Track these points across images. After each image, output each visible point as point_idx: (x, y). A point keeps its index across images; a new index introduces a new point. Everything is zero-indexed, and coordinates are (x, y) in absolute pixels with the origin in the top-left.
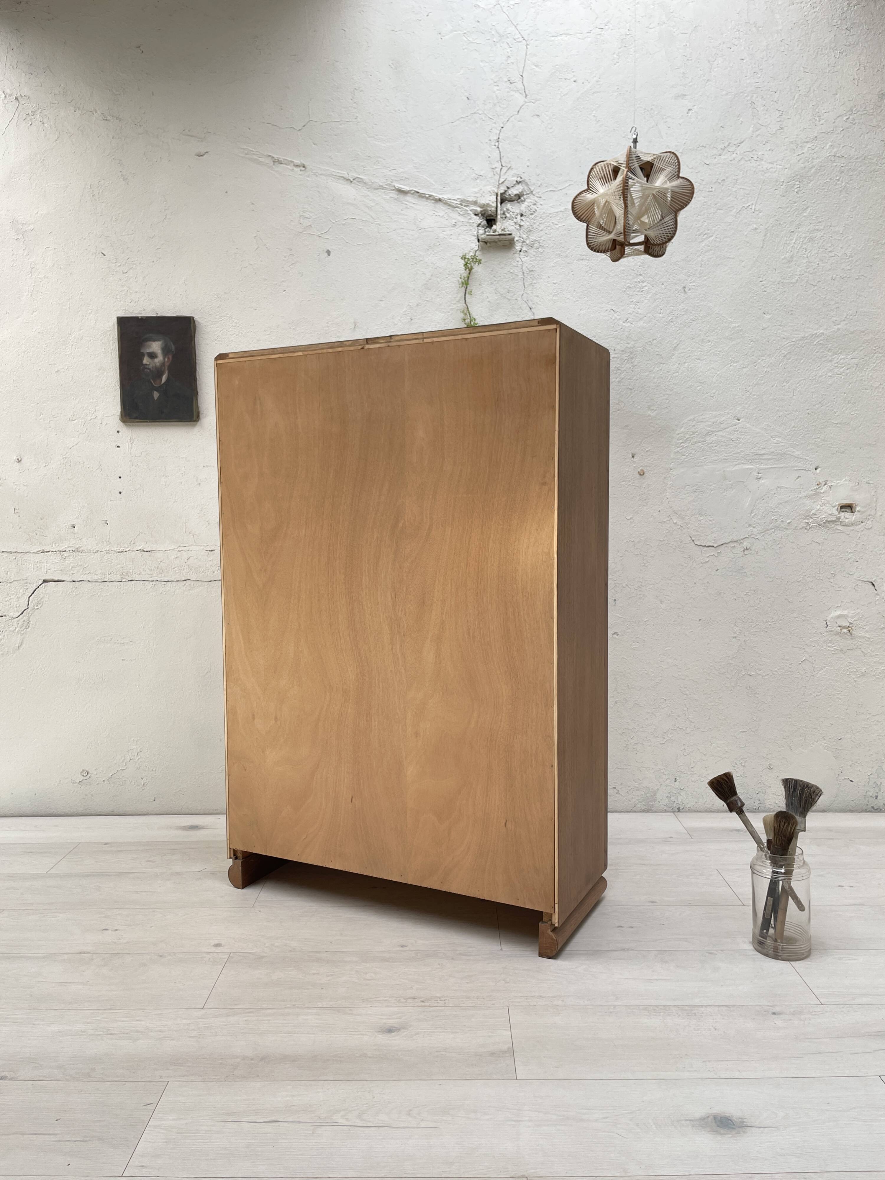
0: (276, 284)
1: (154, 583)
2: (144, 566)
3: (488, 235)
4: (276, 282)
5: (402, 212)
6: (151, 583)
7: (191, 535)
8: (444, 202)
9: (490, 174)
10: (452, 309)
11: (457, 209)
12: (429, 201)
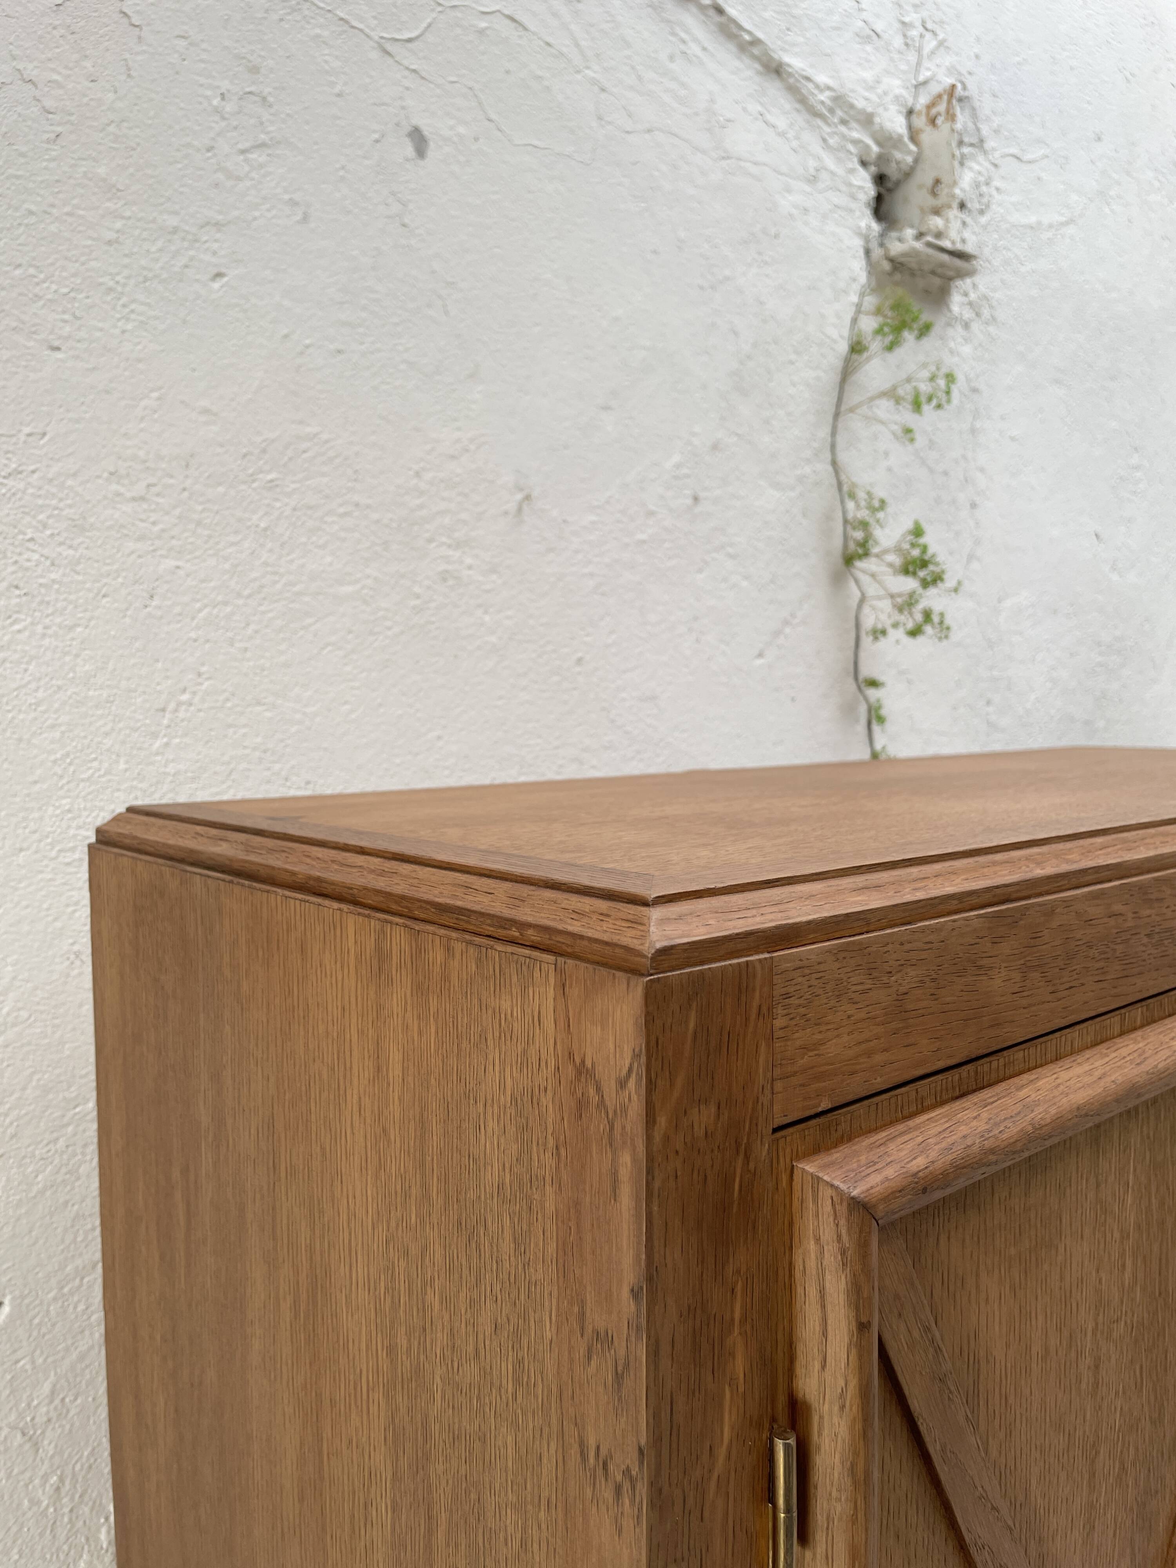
0: (175, 230)
3: (929, 245)
4: (173, 221)
5: (672, 66)
8: (791, 80)
9: (898, 42)
10: (801, 479)
11: (819, 122)
12: (747, 61)
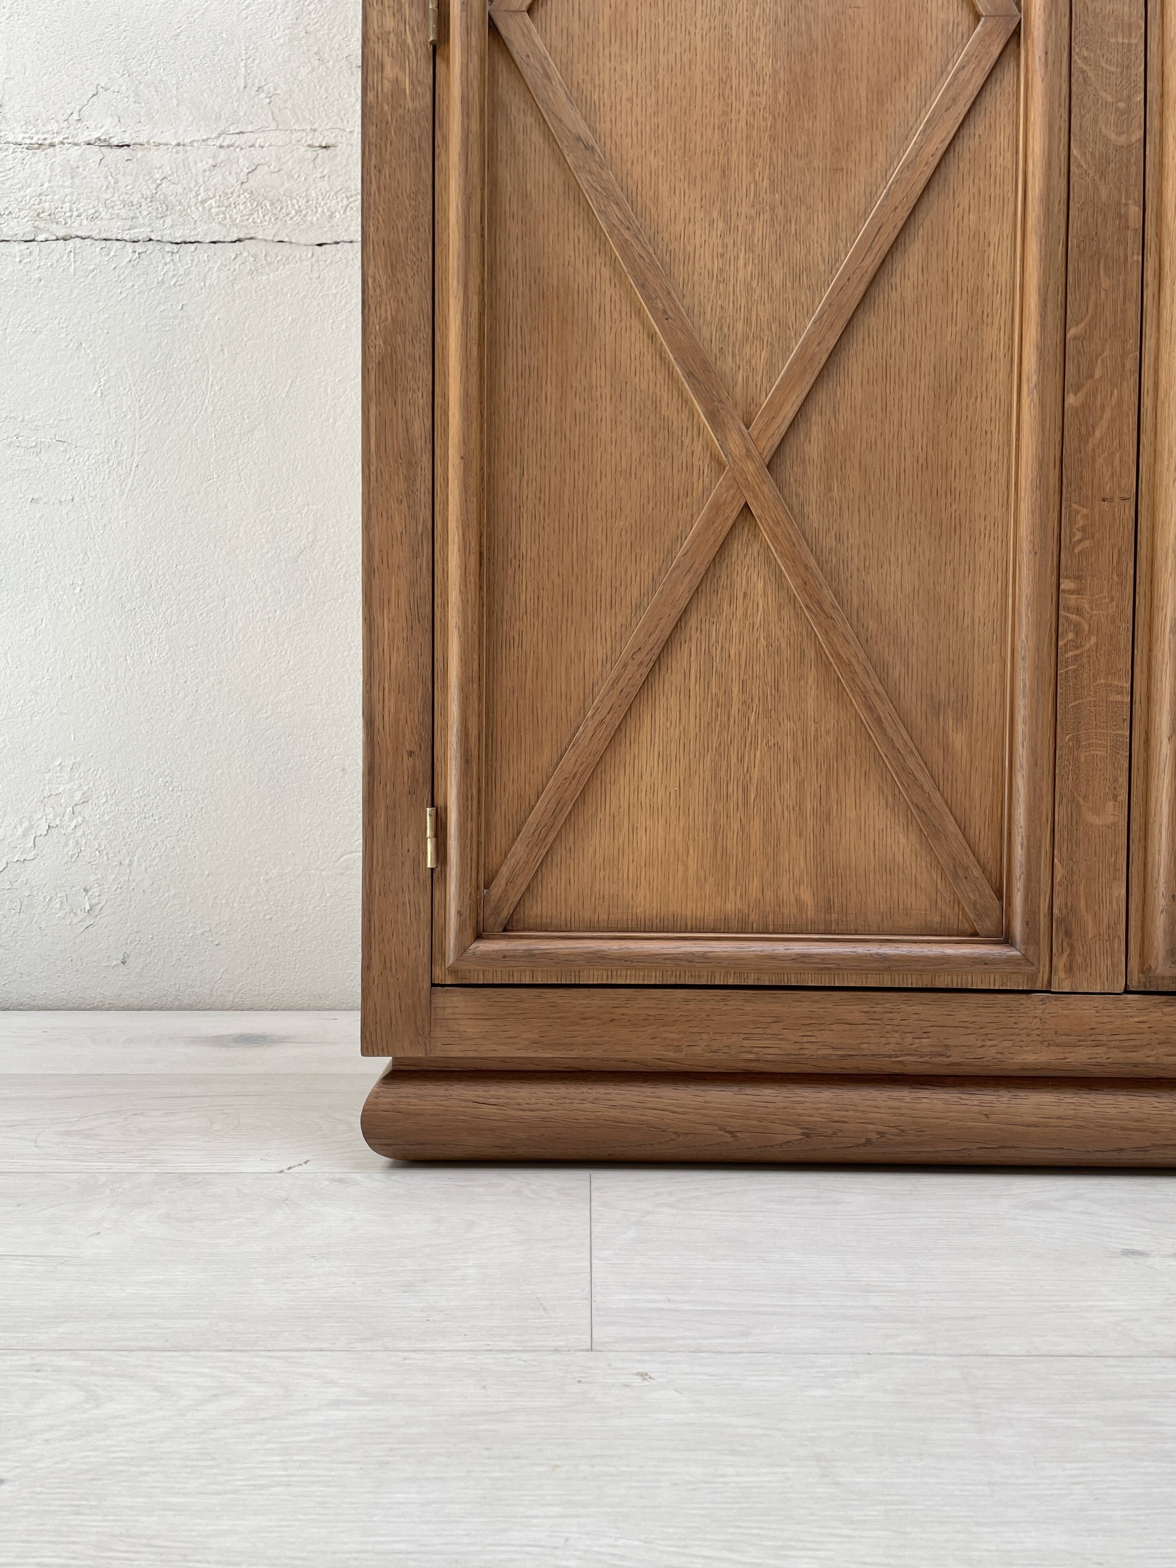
1: (139, 248)
2: (111, 190)
6: (129, 247)
7: (263, 95)
